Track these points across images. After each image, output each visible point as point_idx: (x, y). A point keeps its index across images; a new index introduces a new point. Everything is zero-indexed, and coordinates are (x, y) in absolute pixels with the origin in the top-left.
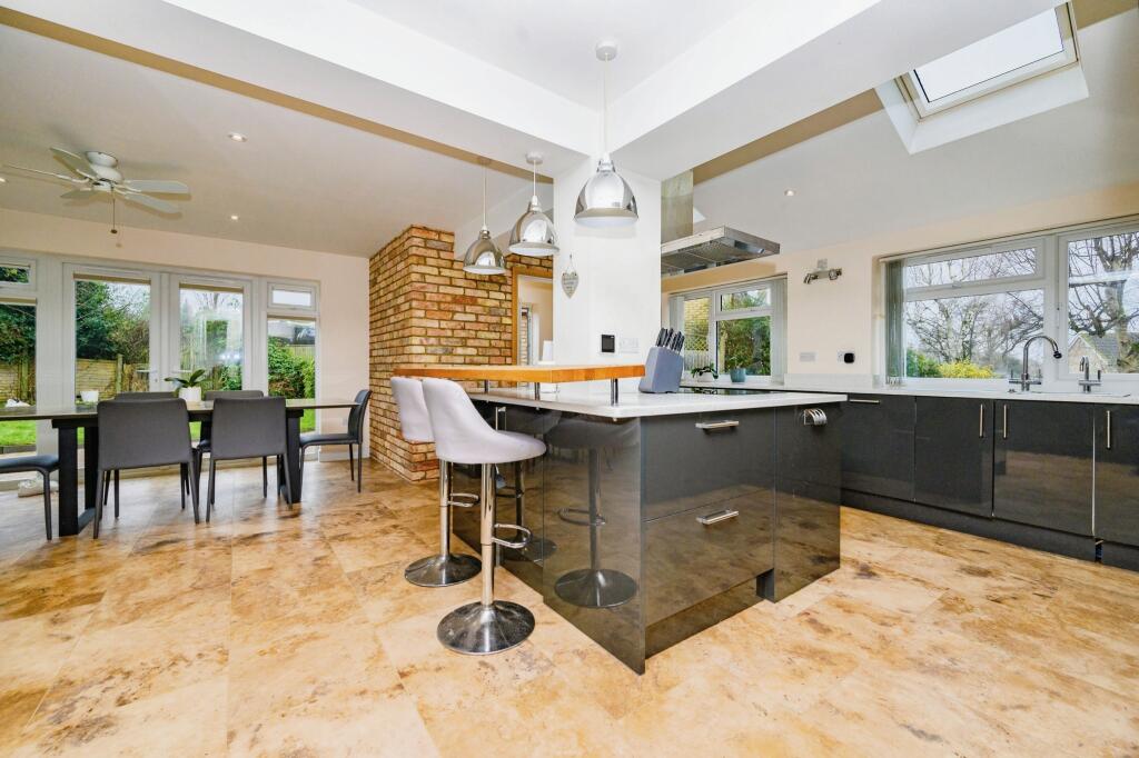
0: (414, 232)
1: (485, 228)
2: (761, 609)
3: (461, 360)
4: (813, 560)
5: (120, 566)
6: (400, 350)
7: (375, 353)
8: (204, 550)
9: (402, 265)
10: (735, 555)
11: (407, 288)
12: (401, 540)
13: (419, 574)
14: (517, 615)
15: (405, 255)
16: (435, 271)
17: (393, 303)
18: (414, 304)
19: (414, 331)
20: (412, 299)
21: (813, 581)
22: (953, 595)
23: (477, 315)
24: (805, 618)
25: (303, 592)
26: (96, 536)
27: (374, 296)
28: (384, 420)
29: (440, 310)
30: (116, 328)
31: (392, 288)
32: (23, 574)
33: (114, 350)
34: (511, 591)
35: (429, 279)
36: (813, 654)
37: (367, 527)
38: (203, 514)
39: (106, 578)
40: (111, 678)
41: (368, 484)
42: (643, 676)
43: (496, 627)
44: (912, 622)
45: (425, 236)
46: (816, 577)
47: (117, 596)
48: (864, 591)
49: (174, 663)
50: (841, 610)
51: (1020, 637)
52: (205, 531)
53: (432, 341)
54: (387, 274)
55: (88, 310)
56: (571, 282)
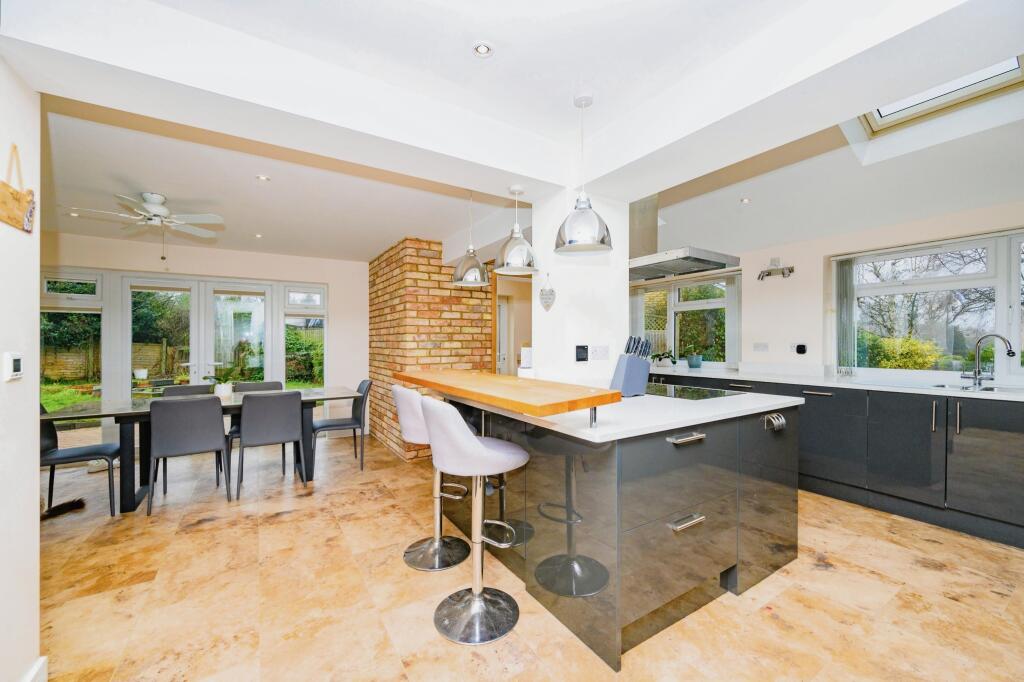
0: (408, 244)
1: (471, 247)
2: (725, 602)
3: (447, 353)
4: (772, 549)
5: (168, 544)
6: (396, 345)
7: (373, 345)
8: (235, 529)
9: (397, 271)
10: (698, 542)
11: (402, 292)
12: (399, 521)
13: (415, 556)
14: (504, 604)
15: (400, 262)
16: (426, 276)
17: (389, 303)
18: (408, 306)
19: (408, 329)
20: (406, 302)
21: (772, 572)
22: (910, 591)
23: (462, 313)
24: (767, 613)
25: (319, 574)
26: (149, 514)
27: (373, 295)
28: (381, 403)
29: (430, 310)
30: (161, 317)
31: (389, 290)
32: (93, 551)
33: (160, 335)
34: (498, 578)
35: (420, 283)
36: (779, 653)
37: (368, 507)
38: (234, 492)
39: (157, 556)
40: (164, 658)
41: (368, 462)
42: (619, 673)
43: (486, 618)
44: (872, 620)
45: (416, 246)
46: (776, 567)
47: (167, 574)
48: (821, 584)
49: (215, 646)
50: (802, 605)
51: (980, 641)
52: (236, 509)
53: (424, 337)
54: (384, 278)
55: (139, 303)
56: (548, 297)
